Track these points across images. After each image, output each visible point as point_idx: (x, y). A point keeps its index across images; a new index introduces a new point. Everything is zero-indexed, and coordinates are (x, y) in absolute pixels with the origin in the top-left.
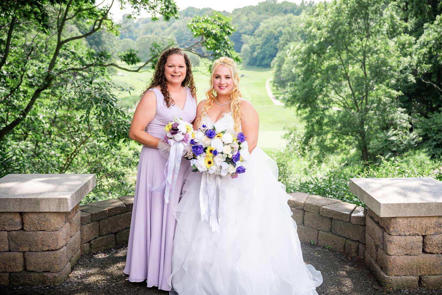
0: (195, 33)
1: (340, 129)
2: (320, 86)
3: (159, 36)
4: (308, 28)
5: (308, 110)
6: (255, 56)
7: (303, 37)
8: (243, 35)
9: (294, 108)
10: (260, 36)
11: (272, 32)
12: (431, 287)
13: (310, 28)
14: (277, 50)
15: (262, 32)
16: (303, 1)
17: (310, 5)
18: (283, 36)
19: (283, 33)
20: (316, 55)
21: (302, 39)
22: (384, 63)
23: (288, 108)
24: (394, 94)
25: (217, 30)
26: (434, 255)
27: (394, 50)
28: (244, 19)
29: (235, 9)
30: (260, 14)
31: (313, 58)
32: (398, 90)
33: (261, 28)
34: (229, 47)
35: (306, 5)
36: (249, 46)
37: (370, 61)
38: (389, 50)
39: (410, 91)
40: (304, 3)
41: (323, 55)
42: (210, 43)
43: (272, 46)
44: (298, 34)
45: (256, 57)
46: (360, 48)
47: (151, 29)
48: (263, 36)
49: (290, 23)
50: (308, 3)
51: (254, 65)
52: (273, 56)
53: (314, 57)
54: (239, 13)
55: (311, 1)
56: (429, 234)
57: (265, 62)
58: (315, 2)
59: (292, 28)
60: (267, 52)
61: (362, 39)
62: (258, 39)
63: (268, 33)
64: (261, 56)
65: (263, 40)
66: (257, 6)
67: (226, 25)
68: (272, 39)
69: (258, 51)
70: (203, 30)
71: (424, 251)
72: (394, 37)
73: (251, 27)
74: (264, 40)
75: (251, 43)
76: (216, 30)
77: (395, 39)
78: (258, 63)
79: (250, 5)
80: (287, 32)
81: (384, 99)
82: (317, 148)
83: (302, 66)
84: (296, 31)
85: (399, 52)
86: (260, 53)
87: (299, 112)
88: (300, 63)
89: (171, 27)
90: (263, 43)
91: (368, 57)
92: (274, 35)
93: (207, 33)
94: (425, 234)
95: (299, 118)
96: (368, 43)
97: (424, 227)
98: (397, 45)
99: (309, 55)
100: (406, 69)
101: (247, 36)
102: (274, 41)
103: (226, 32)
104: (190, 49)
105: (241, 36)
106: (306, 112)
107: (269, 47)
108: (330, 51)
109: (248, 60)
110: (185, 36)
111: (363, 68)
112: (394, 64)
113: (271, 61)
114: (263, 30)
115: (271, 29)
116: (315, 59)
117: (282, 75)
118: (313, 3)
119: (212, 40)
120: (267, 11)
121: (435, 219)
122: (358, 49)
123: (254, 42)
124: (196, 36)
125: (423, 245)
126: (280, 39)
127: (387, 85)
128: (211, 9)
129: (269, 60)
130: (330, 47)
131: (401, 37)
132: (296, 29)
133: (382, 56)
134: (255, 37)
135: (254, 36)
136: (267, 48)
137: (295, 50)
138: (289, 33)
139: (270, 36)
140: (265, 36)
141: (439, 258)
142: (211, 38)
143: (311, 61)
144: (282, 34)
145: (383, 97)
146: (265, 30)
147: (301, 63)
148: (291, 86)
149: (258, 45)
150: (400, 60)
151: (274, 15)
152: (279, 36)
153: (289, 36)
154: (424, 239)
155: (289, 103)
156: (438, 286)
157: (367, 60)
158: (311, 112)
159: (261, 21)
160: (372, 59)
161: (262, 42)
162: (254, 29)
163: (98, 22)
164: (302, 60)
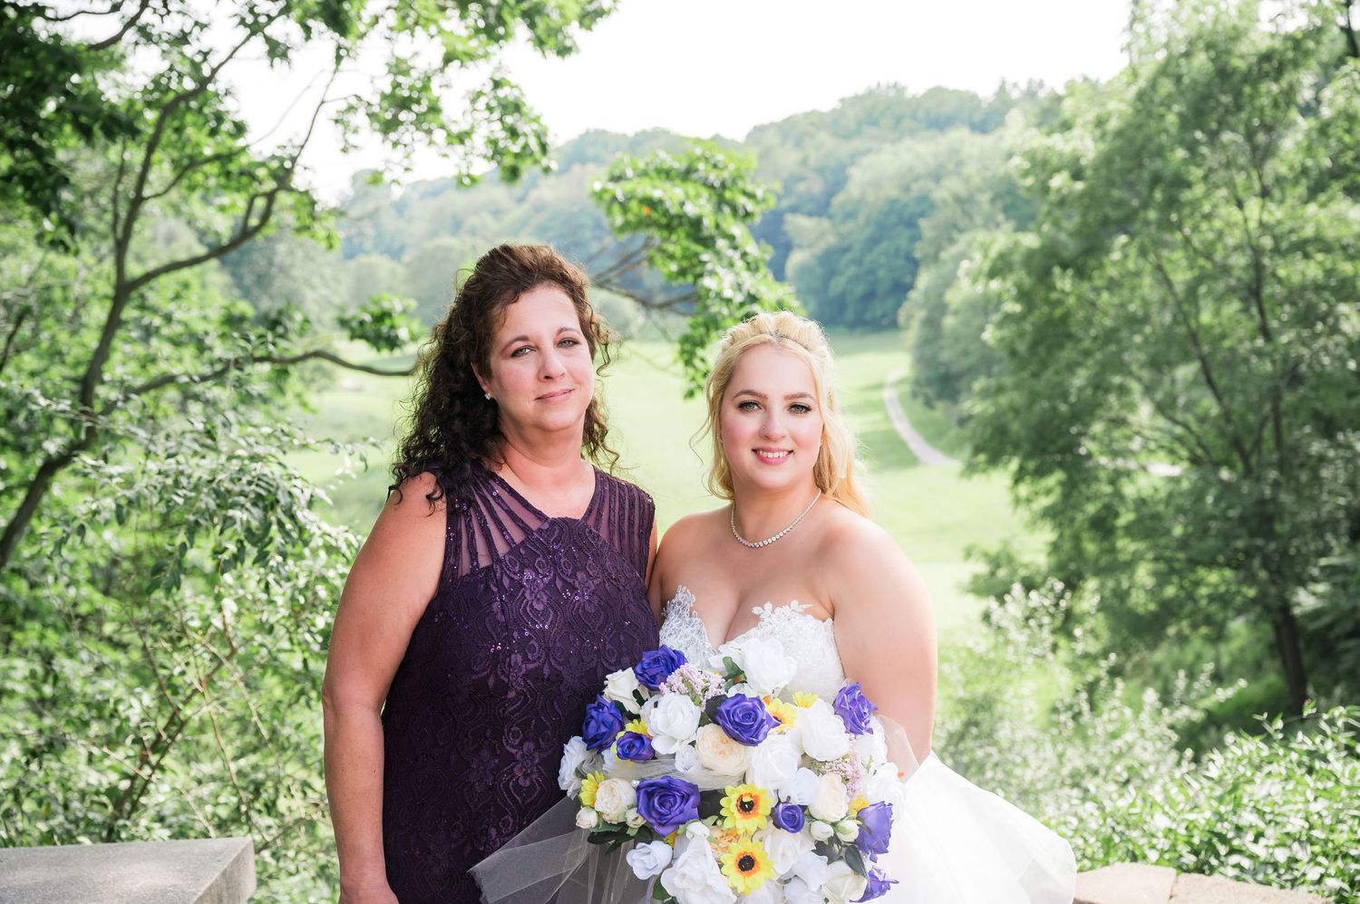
0: (619, 221)
1: (1183, 543)
3: (483, 238)
5: (1055, 479)
6: (839, 289)
7: (1015, 211)
8: (789, 218)
9: (1000, 479)
10: (850, 215)
11: (893, 200)
14: (914, 265)
15: (861, 201)
16: (1004, 83)
17: (1031, 94)
18: (935, 214)
19: (937, 203)
20: (1070, 272)
21: (1008, 218)
23: (978, 479)
25: (700, 207)
28: (788, 159)
29: (755, 128)
30: (847, 136)
31: (1059, 285)
33: (853, 190)
34: (751, 266)
35: (1015, 95)
36: (812, 255)
37: (1281, 282)
40: (1008, 87)
41: (1099, 272)
42: (678, 255)
43: (897, 251)
44: (993, 201)
45: (843, 294)
46: (1238, 238)
47: (454, 215)
48: (861, 216)
49: (960, 164)
50: (1023, 86)
52: (901, 289)
53: (1064, 282)
54: (772, 139)
55: (1030, 82)
57: (877, 309)
58: (1048, 84)
59: (968, 181)
60: (881, 273)
61: (1240, 205)
63: (879, 204)
64: (860, 289)
65: (864, 231)
66: (834, 110)
67: (732, 182)
68: (896, 226)
69: (848, 272)
70: (648, 207)
73: (816, 186)
74: (868, 230)
75: (821, 247)
76: (699, 205)
78: (850, 315)
79: (809, 109)
80: (950, 199)
82: (1099, 622)
83: (1020, 317)
84: (984, 190)
86: (857, 278)
87: (1024, 490)
88: (1011, 307)
89: (525, 207)
90: (866, 241)
91: (1274, 269)
92: (903, 209)
93: (661, 216)
95: (1024, 514)
96: (1267, 218)
99: (1044, 276)
101: (803, 221)
102: (905, 234)
103: (734, 210)
104: (605, 279)
105: (784, 222)
106: (1048, 492)
107: (888, 255)
108: (1126, 256)
111: (1254, 310)
113: (899, 305)
114: (862, 193)
115: (893, 192)
116: (1067, 288)
117: (945, 355)
118: (1041, 84)
119: (684, 243)
120: (875, 123)
123: (834, 237)
124: (622, 229)
126: (924, 224)
128: (666, 133)
129: (890, 303)
130: (1123, 239)
134: (835, 219)
135: (830, 217)
136: (883, 259)
138: (959, 200)
139: (889, 215)
140: (869, 217)
142: (682, 234)
143: (1052, 295)
144: (931, 208)
146: (871, 196)
147: (1018, 307)
148: (986, 394)
149: (845, 250)
151: (899, 139)
152: (922, 215)
153: (958, 211)
155: (982, 457)
157: (1269, 279)
158: (1069, 487)
159: (853, 164)
161: (864, 236)
162: (830, 194)
163: (260, 203)
164: (1023, 295)
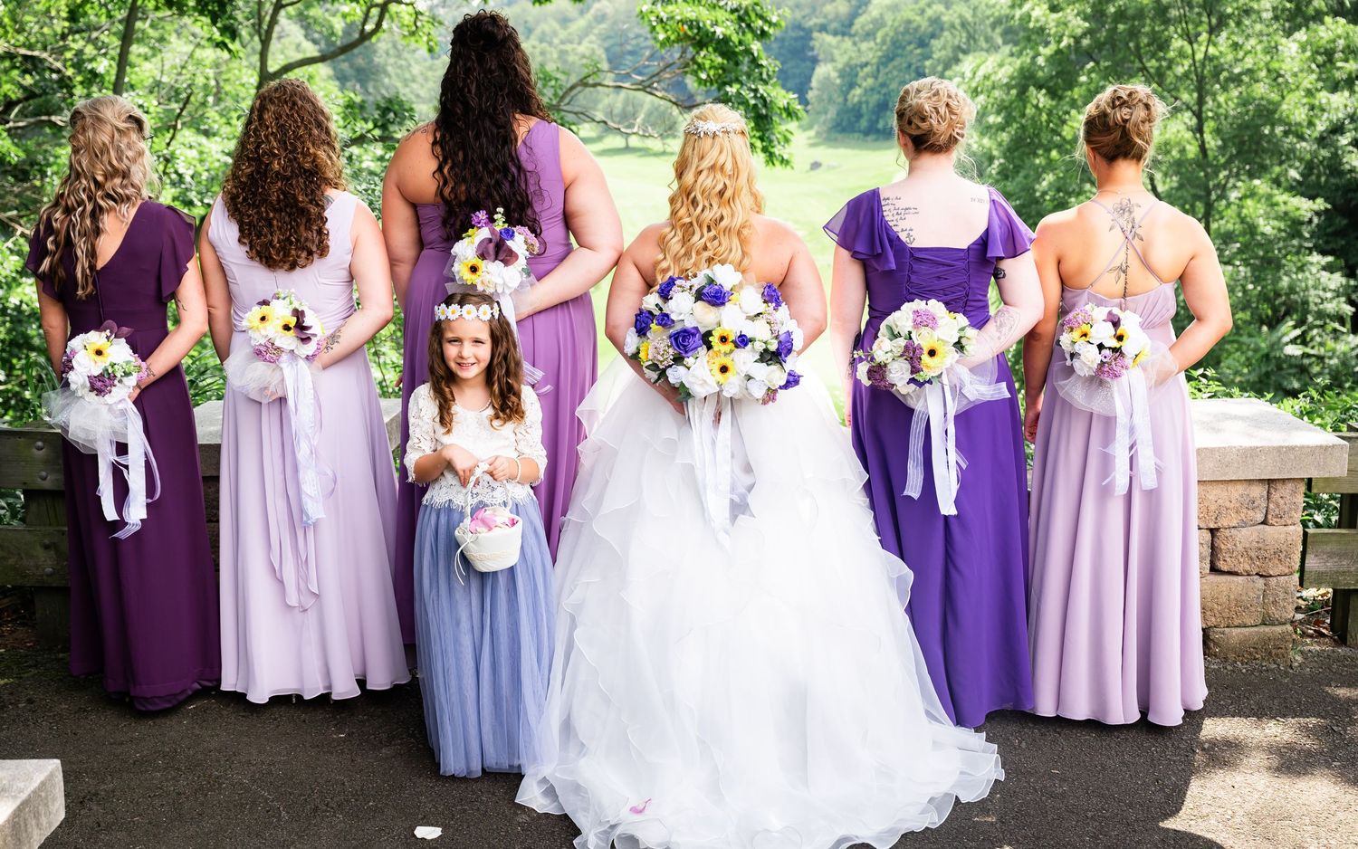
0: (662, 36)
2: (1059, 190)
3: (550, 44)
4: (1020, 6)
6: (856, 99)
7: (1009, 37)
8: (816, 35)
10: (869, 35)
11: (909, 22)
12: (1232, 656)
13: (1026, 7)
15: (879, 23)
18: (946, 33)
19: (946, 26)
20: (1044, 91)
21: (1005, 43)
22: (1268, 113)
24: (1298, 209)
25: (727, 27)
26: (1240, 578)
27: (1296, 69)
31: (1035, 102)
32: (1312, 198)
33: (874, 11)
34: (765, 76)
36: (835, 69)
37: (1219, 106)
38: (1282, 72)
39: (1351, 200)
41: (1069, 93)
42: (707, 66)
43: (910, 66)
44: (993, 26)
45: (860, 103)
46: (1186, 68)
47: (526, 22)
48: (879, 35)
51: (853, 130)
53: (1041, 98)
56: (1225, 524)
59: (975, 9)
61: (1191, 39)
62: (864, 46)
63: (896, 24)
64: (875, 99)
65: (880, 50)
67: (754, 10)
68: (910, 43)
69: (864, 84)
70: (686, 27)
71: (1214, 569)
72: (1298, 28)
73: (842, 7)
74: (884, 48)
75: (841, 61)
77: (1301, 35)
78: (864, 123)
80: (957, 22)
81: (1267, 228)
83: (1002, 128)
84: (988, 17)
85: (1314, 76)
86: (872, 89)
88: (993, 119)
90: (880, 57)
91: (1214, 95)
92: (917, 29)
93: (697, 34)
94: (1216, 526)
96: (1212, 50)
97: (1213, 508)
98: (1308, 54)
99: (1023, 91)
100: (1338, 129)
101: (829, 39)
102: (918, 51)
103: (753, 31)
104: (647, 84)
105: (811, 39)
107: (900, 70)
108: (1090, 80)
109: (832, 112)
110: (634, 42)
112: (1300, 115)
114: (881, 15)
115: (908, 14)
116: (1041, 105)
119: (713, 57)
121: (1240, 488)
122: (1180, 70)
123: (854, 55)
124: (663, 44)
125: (1212, 554)
126: (936, 44)
127: (1276, 182)
130: (1091, 65)
131: (1322, 28)
132: (988, 12)
133: (1261, 89)
134: (857, 39)
135: (851, 36)
136: (895, 73)
137: (977, 79)
138: (964, 25)
139: (903, 34)
140: (887, 35)
141: (1251, 585)
142: (710, 49)
143: (1030, 111)
144: (942, 29)
145: (1261, 221)
146: (889, 18)
147: (1000, 119)
149: (866, 64)
150: (1317, 103)
152: (933, 36)
153: (964, 35)
154: (1216, 539)
156: (1250, 654)
157: (1210, 103)
160: (1226, 101)
161: (880, 54)
162: (854, 15)
163: (375, 12)
164: (1002, 108)
